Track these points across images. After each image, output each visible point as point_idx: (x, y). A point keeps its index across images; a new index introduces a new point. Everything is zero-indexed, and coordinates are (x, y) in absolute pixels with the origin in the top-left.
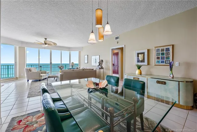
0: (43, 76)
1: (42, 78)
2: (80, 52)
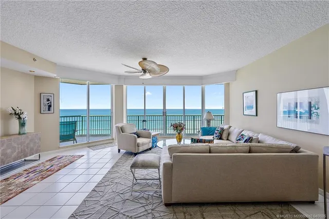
0: (143, 144)
1: (141, 149)
2: (227, 86)
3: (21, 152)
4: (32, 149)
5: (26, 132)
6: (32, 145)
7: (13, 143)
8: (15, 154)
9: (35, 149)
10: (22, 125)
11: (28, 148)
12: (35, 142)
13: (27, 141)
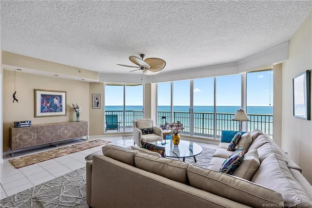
3: (74, 133)
4: (81, 132)
5: (80, 120)
6: (81, 130)
7: (69, 127)
8: (70, 134)
9: (83, 132)
10: (78, 115)
11: (78, 131)
12: (84, 128)
13: (78, 127)
